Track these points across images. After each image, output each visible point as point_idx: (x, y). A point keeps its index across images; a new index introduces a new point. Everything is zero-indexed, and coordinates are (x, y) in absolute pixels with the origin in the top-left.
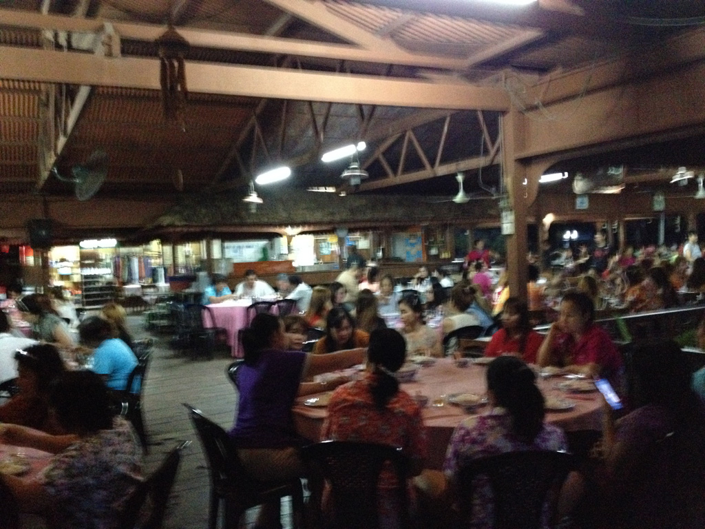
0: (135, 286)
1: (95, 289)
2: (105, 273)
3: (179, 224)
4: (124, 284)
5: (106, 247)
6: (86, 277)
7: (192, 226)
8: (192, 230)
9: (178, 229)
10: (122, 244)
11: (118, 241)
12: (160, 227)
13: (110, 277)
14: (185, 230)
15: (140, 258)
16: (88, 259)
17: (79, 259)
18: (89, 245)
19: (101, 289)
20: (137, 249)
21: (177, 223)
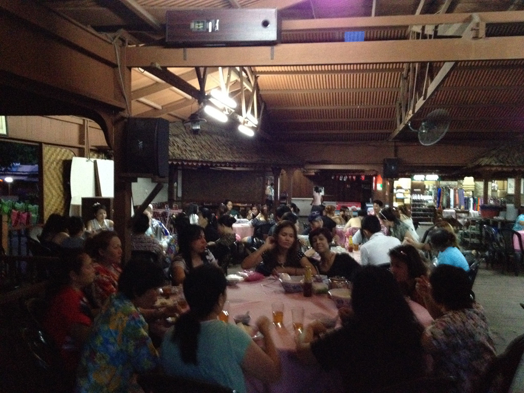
0: (452, 210)
1: (420, 210)
2: (429, 199)
3: (495, 165)
4: (444, 208)
5: (431, 180)
6: (414, 201)
7: (505, 166)
8: (505, 169)
9: (494, 169)
10: (442, 178)
11: (439, 176)
12: (479, 166)
13: (431, 202)
14: (500, 169)
15: (455, 190)
16: (416, 189)
17: (410, 187)
18: (418, 178)
19: (424, 210)
20: (454, 183)
21: (493, 163)
